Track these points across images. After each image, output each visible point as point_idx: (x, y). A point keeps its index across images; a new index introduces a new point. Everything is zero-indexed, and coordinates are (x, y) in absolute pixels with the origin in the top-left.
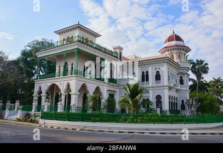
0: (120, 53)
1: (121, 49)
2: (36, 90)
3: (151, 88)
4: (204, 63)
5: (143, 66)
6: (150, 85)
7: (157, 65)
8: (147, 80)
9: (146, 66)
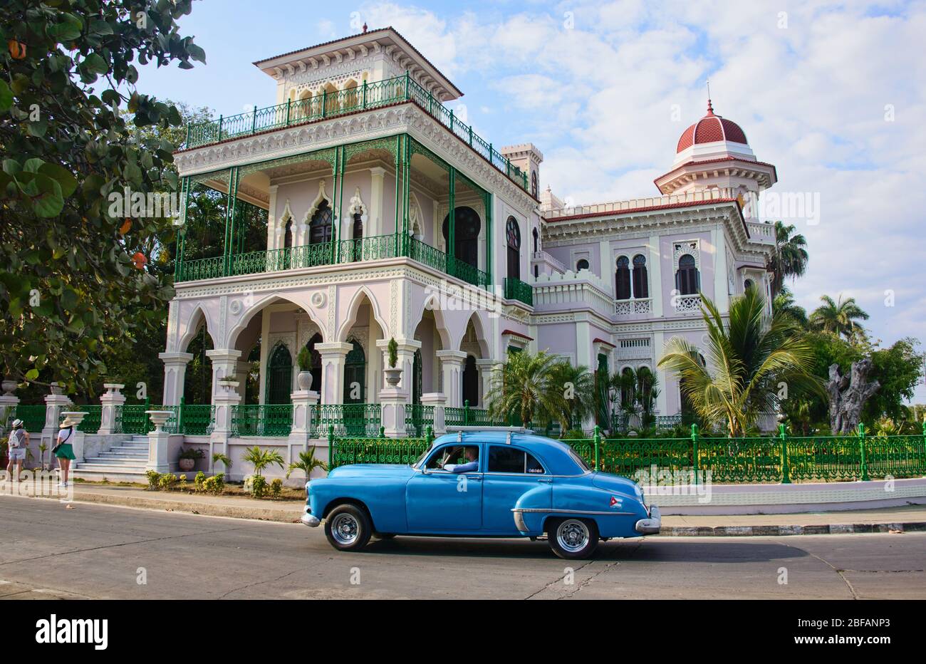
0: (534, 173)
1: (536, 158)
2: (178, 329)
3: (662, 326)
4: (791, 236)
5: (620, 235)
6: (657, 311)
7: (684, 229)
8: (642, 291)
9: (636, 234)
